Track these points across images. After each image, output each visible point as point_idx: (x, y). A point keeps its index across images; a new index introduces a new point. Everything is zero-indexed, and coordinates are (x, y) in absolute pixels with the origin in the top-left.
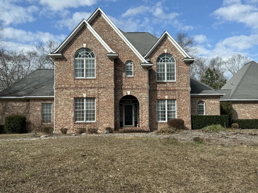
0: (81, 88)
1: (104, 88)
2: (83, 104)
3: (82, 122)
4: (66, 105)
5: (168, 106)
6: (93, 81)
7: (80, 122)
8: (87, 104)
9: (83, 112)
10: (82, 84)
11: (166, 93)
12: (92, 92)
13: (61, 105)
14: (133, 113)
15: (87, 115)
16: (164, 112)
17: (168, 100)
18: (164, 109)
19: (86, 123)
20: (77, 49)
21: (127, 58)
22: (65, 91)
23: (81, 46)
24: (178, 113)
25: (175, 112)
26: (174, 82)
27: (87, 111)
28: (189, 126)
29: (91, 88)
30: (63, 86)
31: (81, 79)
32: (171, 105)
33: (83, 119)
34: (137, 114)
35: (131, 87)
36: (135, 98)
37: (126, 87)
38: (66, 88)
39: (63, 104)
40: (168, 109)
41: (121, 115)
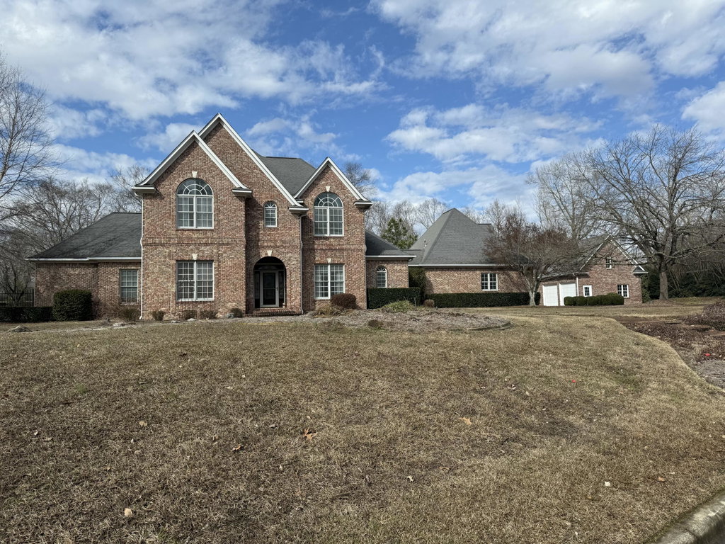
0: (188, 245)
1: (228, 244)
2: (192, 272)
3: (190, 300)
4: (163, 272)
5: (332, 273)
6: (209, 234)
7: (187, 300)
8: (199, 271)
9: (192, 284)
10: (189, 238)
11: (329, 253)
12: (207, 252)
13: (153, 273)
14: (277, 286)
15: (199, 289)
16: (326, 284)
17: (332, 265)
18: (326, 278)
19: (196, 302)
20: (181, 180)
21: (267, 198)
22: (160, 248)
23: (189, 176)
24: (347, 285)
25: (342, 282)
26: (341, 237)
27: (199, 283)
28: (363, 304)
29: (206, 244)
30: (157, 240)
31: (188, 230)
32: (337, 273)
33: (192, 296)
34: (283, 288)
35: (273, 244)
36: (279, 261)
37: (265, 244)
38: (163, 245)
39: (156, 270)
40: (332, 278)
41: (257, 290)
